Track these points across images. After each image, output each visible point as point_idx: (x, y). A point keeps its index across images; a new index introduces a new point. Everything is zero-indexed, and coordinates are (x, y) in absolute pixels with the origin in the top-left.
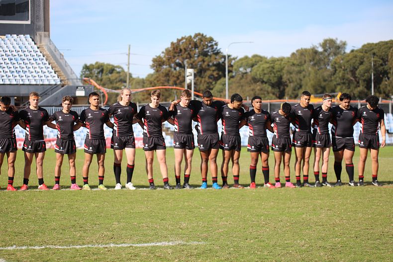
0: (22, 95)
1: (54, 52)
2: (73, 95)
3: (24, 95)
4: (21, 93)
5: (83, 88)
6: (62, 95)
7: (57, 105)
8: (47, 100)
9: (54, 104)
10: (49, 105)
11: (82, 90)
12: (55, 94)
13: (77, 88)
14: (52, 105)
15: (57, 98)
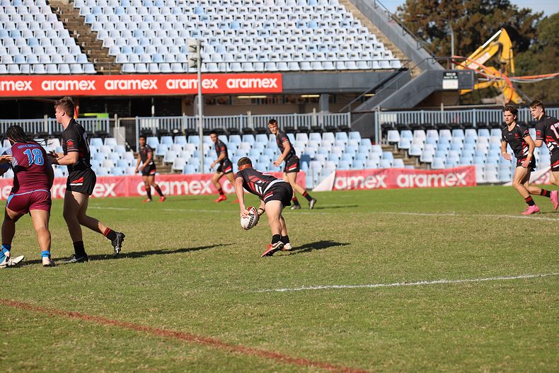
0: (341, 91)
1: (375, 10)
2: (438, 88)
3: (347, 91)
4: (340, 87)
5: (454, 74)
6: (418, 87)
7: (410, 107)
8: (392, 98)
9: (405, 106)
10: (396, 108)
11: (454, 79)
12: (406, 87)
13: (445, 75)
14: (401, 107)
15: (409, 94)
